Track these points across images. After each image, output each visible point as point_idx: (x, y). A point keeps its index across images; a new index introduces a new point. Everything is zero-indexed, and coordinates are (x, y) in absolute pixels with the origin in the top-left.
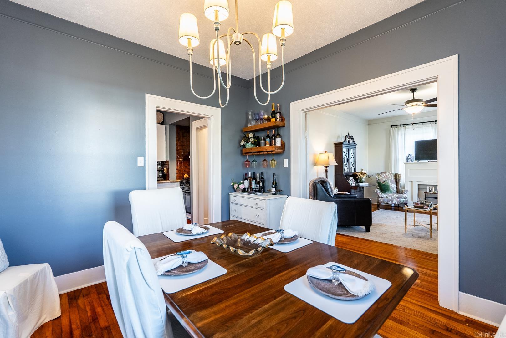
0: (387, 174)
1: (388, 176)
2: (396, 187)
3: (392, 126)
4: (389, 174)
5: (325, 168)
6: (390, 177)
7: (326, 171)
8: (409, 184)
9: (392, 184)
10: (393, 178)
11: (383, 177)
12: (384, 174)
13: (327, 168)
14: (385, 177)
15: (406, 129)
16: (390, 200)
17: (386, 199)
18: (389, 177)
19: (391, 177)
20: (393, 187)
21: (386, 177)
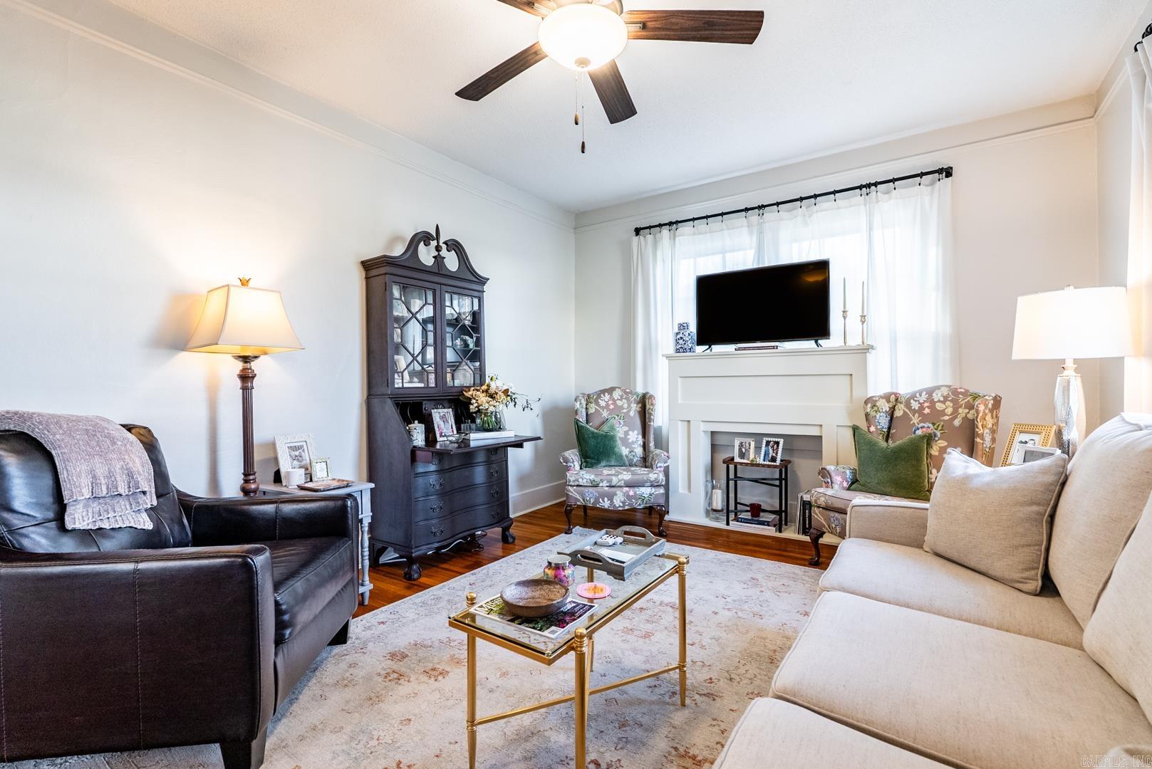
0: (616, 394)
1: (618, 402)
2: (640, 441)
3: (637, 231)
4: (622, 396)
5: (240, 365)
6: (626, 406)
7: (246, 378)
8: (681, 427)
9: (630, 433)
10: (635, 408)
11: (603, 408)
12: (607, 397)
13: (254, 365)
14: (608, 405)
15: (677, 239)
16: (603, 495)
17: (591, 489)
18: (622, 407)
19: (629, 406)
20: (633, 443)
21: (612, 407)
